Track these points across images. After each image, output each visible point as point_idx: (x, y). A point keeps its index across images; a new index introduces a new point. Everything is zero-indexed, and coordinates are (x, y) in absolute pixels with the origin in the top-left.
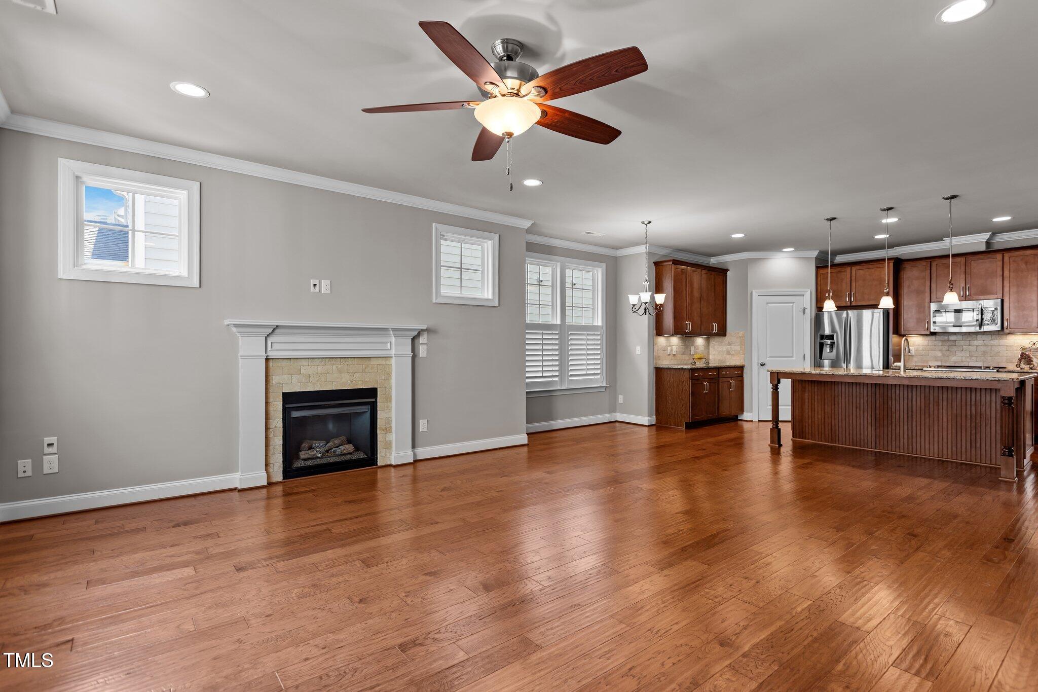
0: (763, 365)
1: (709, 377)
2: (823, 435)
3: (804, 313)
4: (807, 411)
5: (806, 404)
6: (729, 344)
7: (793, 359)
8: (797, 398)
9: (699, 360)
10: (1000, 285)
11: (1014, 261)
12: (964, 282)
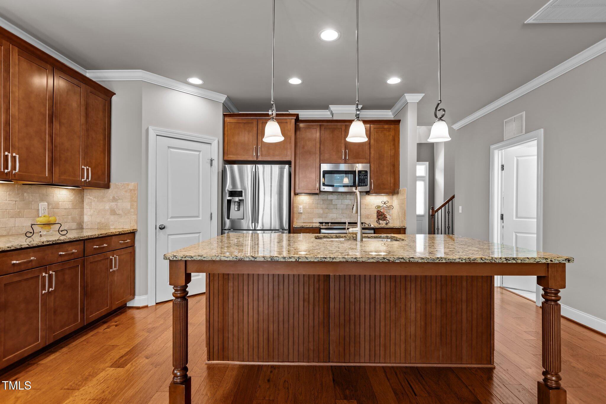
0: (162, 228)
1: (60, 260)
2: (256, 350)
3: (211, 165)
4: (231, 312)
5: (231, 300)
6: (114, 200)
7: (200, 219)
8: (216, 291)
9: (47, 228)
10: (368, 152)
11: (377, 132)
12: (344, 147)
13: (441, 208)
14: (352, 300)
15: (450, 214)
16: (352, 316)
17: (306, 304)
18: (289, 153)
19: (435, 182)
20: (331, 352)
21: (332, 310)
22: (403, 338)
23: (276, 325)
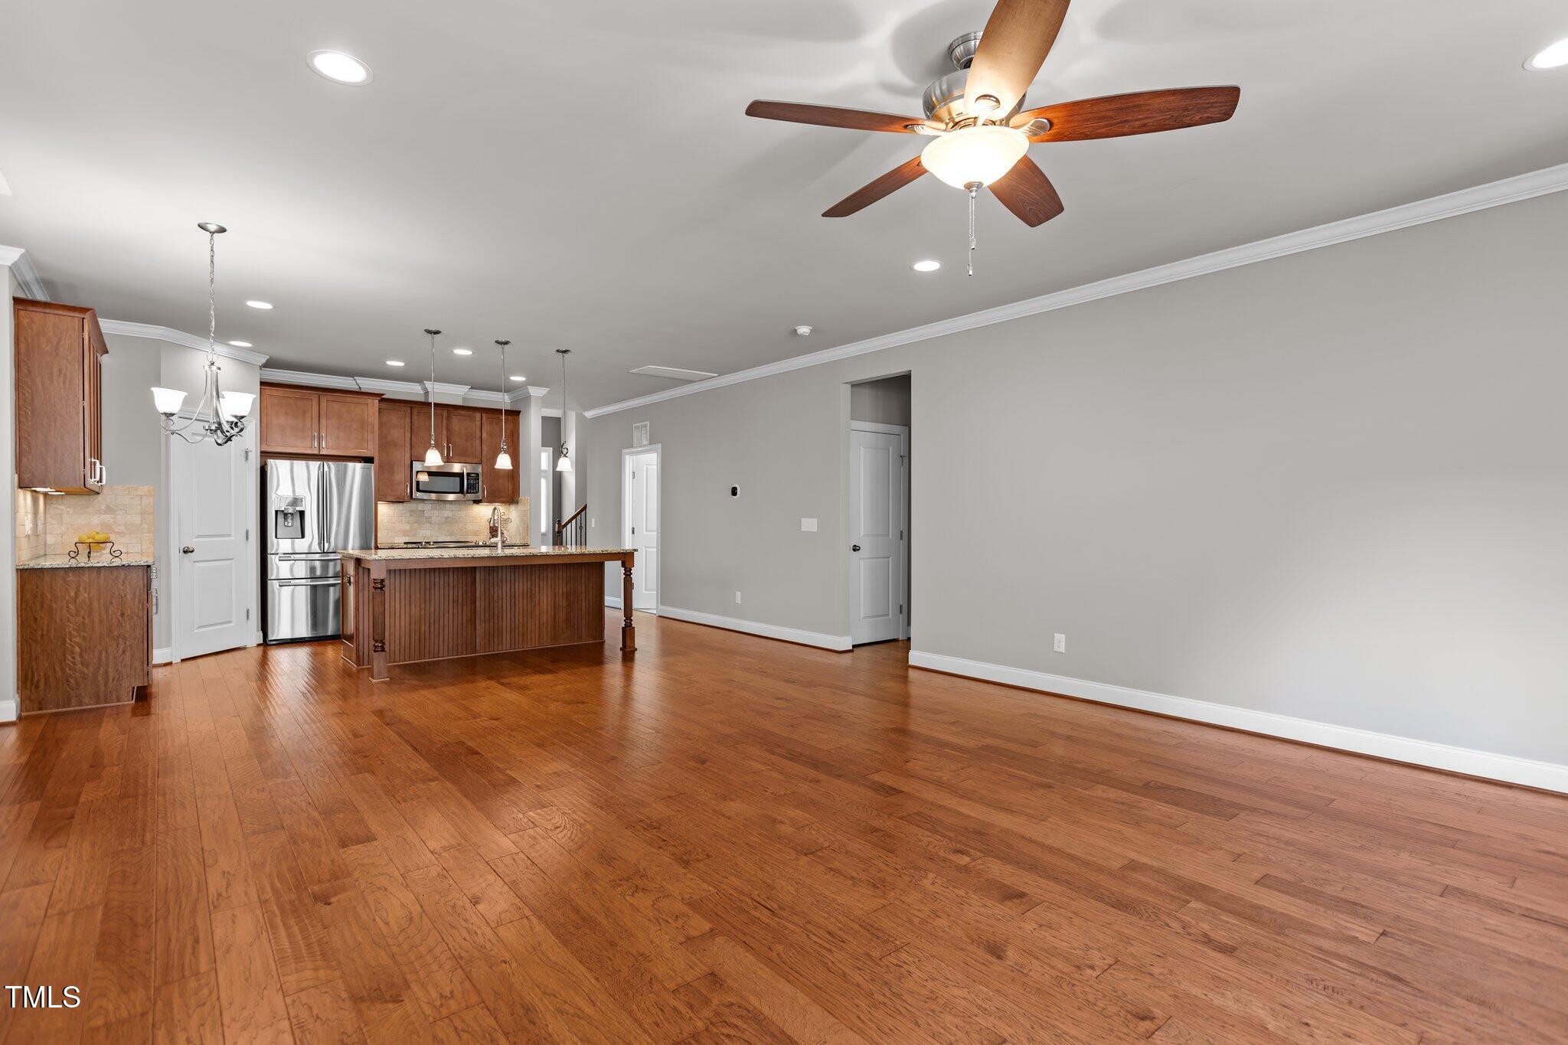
0: (188, 551)
3: (247, 459)
6: (109, 510)
7: (232, 538)
10: (479, 448)
11: (491, 424)
12: (446, 440)
13: (570, 521)
14: (496, 598)
15: (583, 530)
16: (496, 612)
17: (455, 604)
18: (370, 446)
19: (563, 482)
20: (478, 644)
21: (478, 609)
22: (537, 626)
23: (427, 625)
